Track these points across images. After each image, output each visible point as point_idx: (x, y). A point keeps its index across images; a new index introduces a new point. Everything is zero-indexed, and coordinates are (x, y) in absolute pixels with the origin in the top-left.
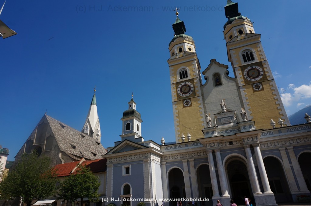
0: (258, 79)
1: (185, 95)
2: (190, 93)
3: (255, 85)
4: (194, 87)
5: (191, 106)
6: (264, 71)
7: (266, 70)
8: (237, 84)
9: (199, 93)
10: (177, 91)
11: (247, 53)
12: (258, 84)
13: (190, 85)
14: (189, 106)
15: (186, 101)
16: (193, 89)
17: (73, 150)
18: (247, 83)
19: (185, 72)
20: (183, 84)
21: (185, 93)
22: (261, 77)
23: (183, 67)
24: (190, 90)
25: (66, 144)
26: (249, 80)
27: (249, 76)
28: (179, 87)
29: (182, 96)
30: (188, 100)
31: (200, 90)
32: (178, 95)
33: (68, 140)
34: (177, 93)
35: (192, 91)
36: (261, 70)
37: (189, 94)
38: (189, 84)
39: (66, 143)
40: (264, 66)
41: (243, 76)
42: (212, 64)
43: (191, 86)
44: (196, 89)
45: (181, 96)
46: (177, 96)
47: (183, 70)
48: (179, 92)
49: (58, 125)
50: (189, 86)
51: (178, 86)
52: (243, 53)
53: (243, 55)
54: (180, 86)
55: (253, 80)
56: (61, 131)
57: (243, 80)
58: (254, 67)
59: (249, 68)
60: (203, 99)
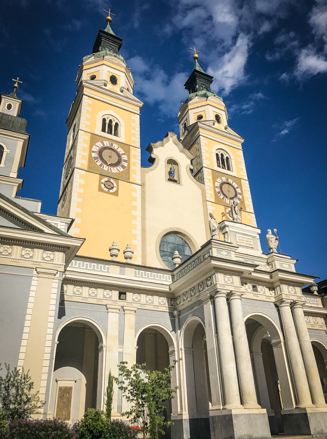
1: (106, 168)
2: (118, 168)
4: (128, 162)
5: (116, 194)
8: (204, 195)
9: (136, 177)
10: (91, 152)
11: (222, 155)
13: (122, 154)
14: (112, 194)
15: (106, 179)
16: (126, 164)
18: (218, 200)
19: (114, 123)
20: (107, 144)
23: (112, 113)
24: (118, 163)
26: (221, 197)
28: (96, 144)
29: (101, 165)
30: (112, 181)
31: (139, 173)
32: (91, 160)
34: (90, 155)
35: (123, 167)
36: (239, 191)
37: (115, 168)
38: (121, 151)
41: (215, 187)
42: (169, 141)
43: (122, 156)
44: (132, 167)
45: (97, 165)
46: (89, 162)
47: (111, 118)
48: (94, 155)
50: (119, 155)
51: (95, 142)
52: (218, 152)
53: (218, 156)
54: (99, 144)
57: (212, 193)
58: (230, 181)
59: (224, 179)
60: (143, 193)
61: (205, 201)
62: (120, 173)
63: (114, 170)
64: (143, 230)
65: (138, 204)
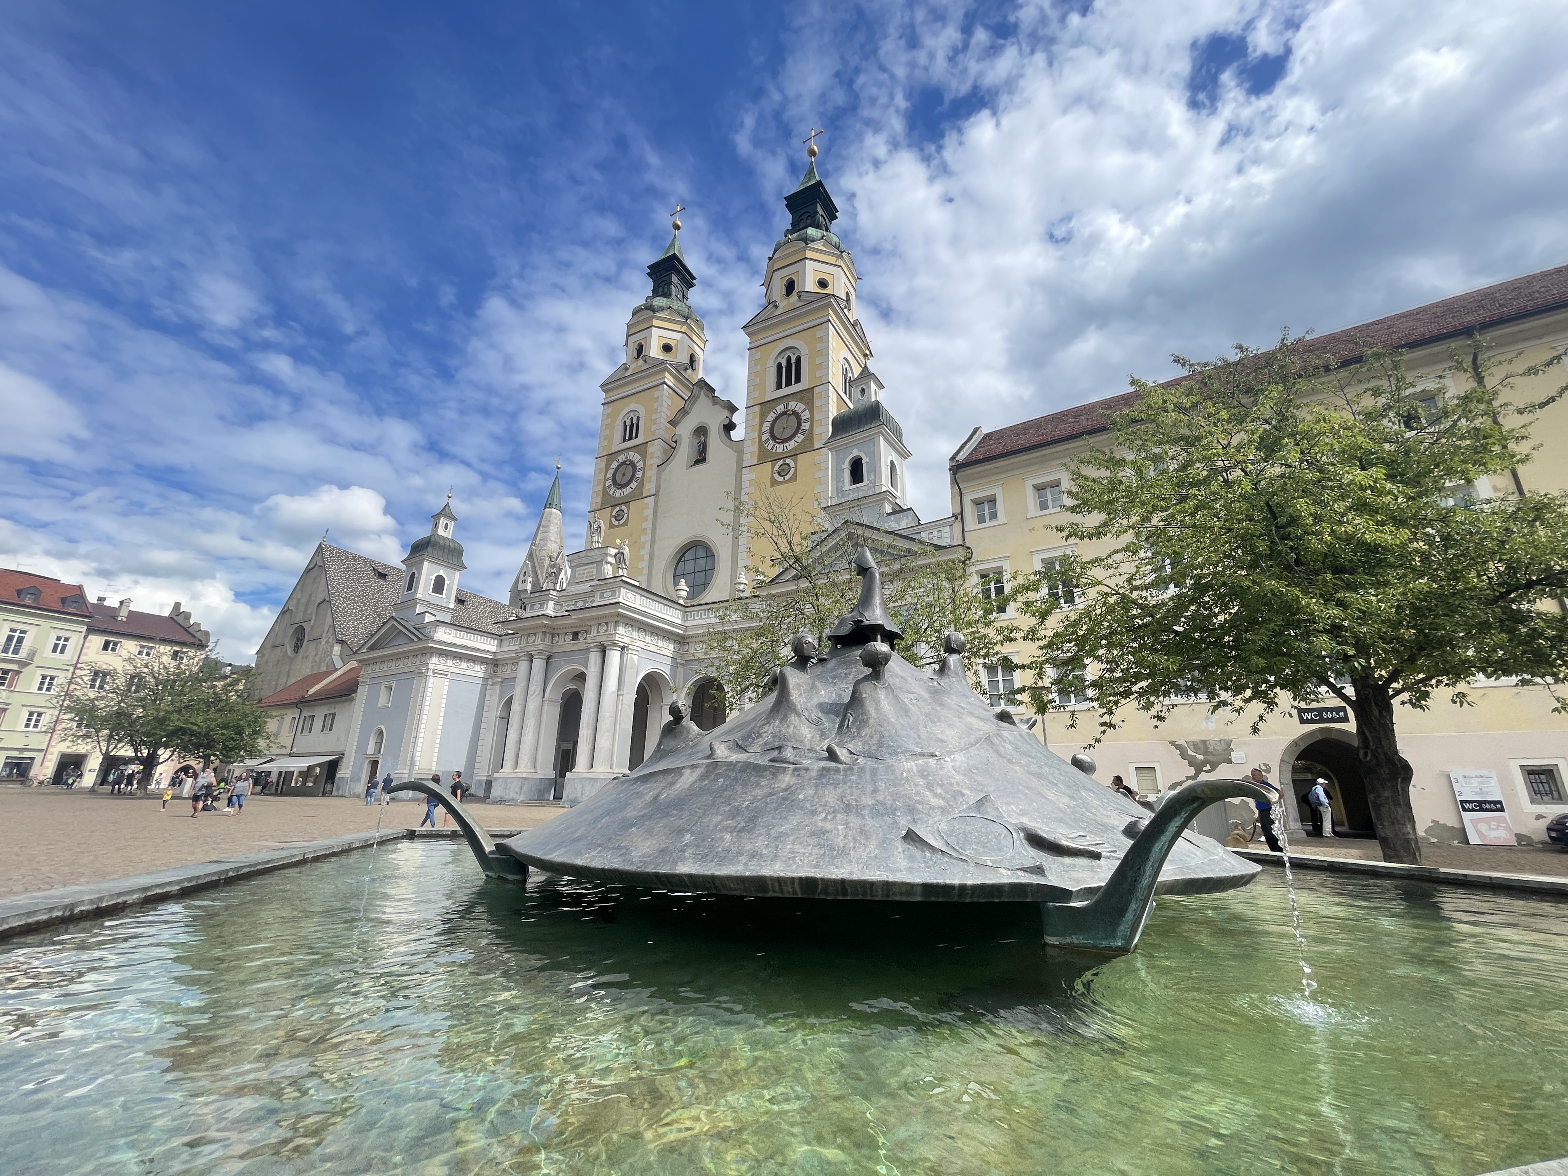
0: (791, 445)
1: (618, 493)
2: (631, 485)
3: (781, 462)
4: (643, 469)
5: (626, 523)
6: (811, 420)
7: (817, 417)
8: (740, 460)
9: (649, 487)
10: (606, 480)
11: (789, 359)
12: (788, 461)
13: (638, 461)
14: (623, 525)
15: (617, 509)
16: (640, 474)
18: (764, 456)
19: (635, 421)
20: (622, 458)
21: (623, 486)
22: (800, 438)
23: (632, 406)
24: (632, 478)
26: (769, 448)
27: (773, 437)
28: (612, 466)
29: (613, 493)
30: (623, 507)
31: (654, 478)
32: (606, 491)
34: (605, 485)
35: (637, 480)
36: (806, 415)
37: (628, 488)
38: (636, 457)
40: (817, 403)
41: (761, 434)
42: (698, 398)
43: (638, 464)
44: (648, 474)
45: (609, 495)
46: (603, 495)
47: (632, 415)
48: (609, 483)
50: (634, 465)
52: (780, 360)
53: (779, 366)
54: (615, 465)
55: (780, 449)
57: (756, 448)
58: (792, 405)
59: (780, 408)
60: (656, 503)
61: (740, 468)
62: (634, 490)
63: (627, 491)
64: (651, 558)
65: (648, 525)
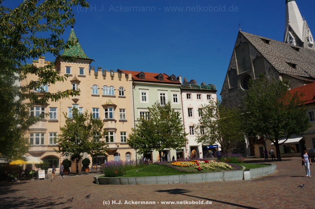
17: (293, 70)
25: (282, 64)
33: (281, 57)
39: (281, 61)
49: (260, 41)
56: (267, 47)
